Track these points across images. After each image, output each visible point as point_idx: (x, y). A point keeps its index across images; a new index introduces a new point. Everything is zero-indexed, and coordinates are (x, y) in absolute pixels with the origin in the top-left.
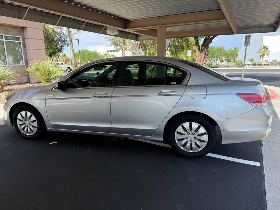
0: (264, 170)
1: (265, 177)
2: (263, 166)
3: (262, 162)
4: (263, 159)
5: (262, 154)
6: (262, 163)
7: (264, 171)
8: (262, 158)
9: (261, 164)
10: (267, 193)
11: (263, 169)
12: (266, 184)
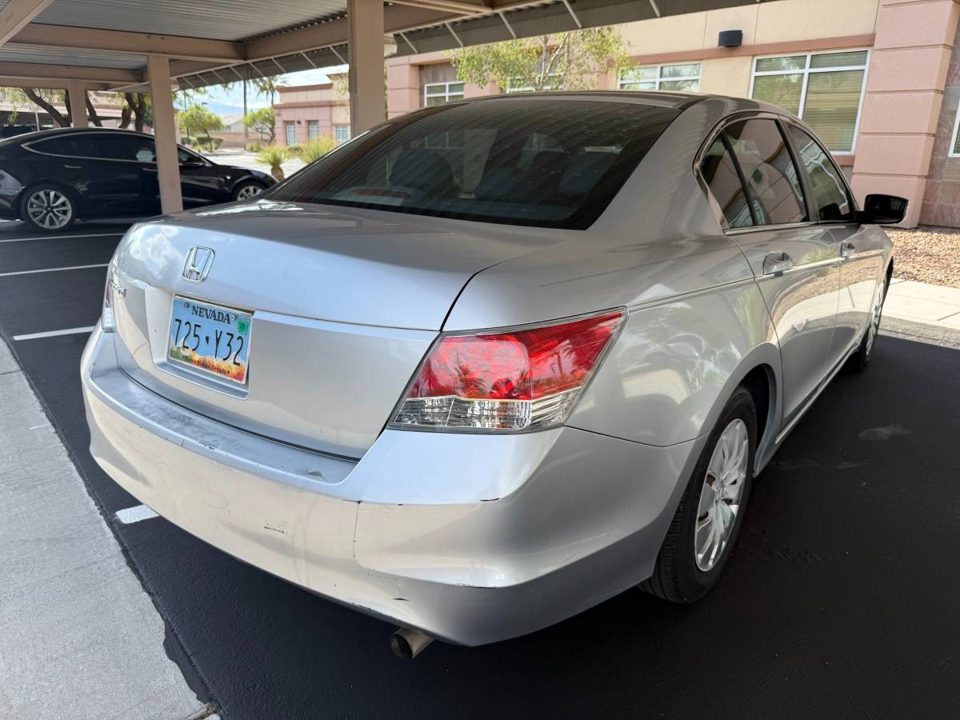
0: (96, 508)
1: (84, 489)
2: (105, 519)
3: (117, 537)
4: (120, 549)
5: (135, 570)
6: (115, 526)
7: (96, 504)
8: (125, 551)
9: (118, 522)
10: (67, 459)
11: (101, 507)
12: (76, 475)
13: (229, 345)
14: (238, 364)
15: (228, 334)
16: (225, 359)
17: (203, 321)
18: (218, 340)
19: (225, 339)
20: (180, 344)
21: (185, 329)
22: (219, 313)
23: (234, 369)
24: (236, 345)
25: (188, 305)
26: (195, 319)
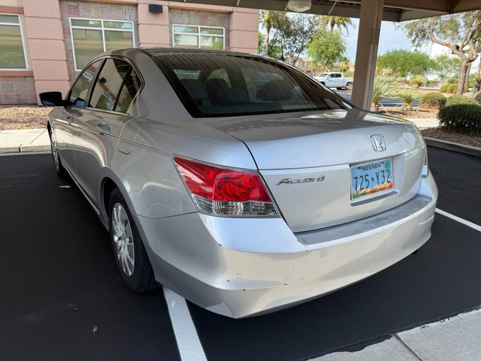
13: (383, 176)
14: (390, 182)
15: (382, 172)
16: (383, 183)
17: (369, 172)
18: (378, 177)
19: (381, 175)
20: (358, 189)
21: (360, 180)
22: (375, 164)
23: (387, 185)
24: (386, 174)
25: (359, 168)
26: (364, 173)
